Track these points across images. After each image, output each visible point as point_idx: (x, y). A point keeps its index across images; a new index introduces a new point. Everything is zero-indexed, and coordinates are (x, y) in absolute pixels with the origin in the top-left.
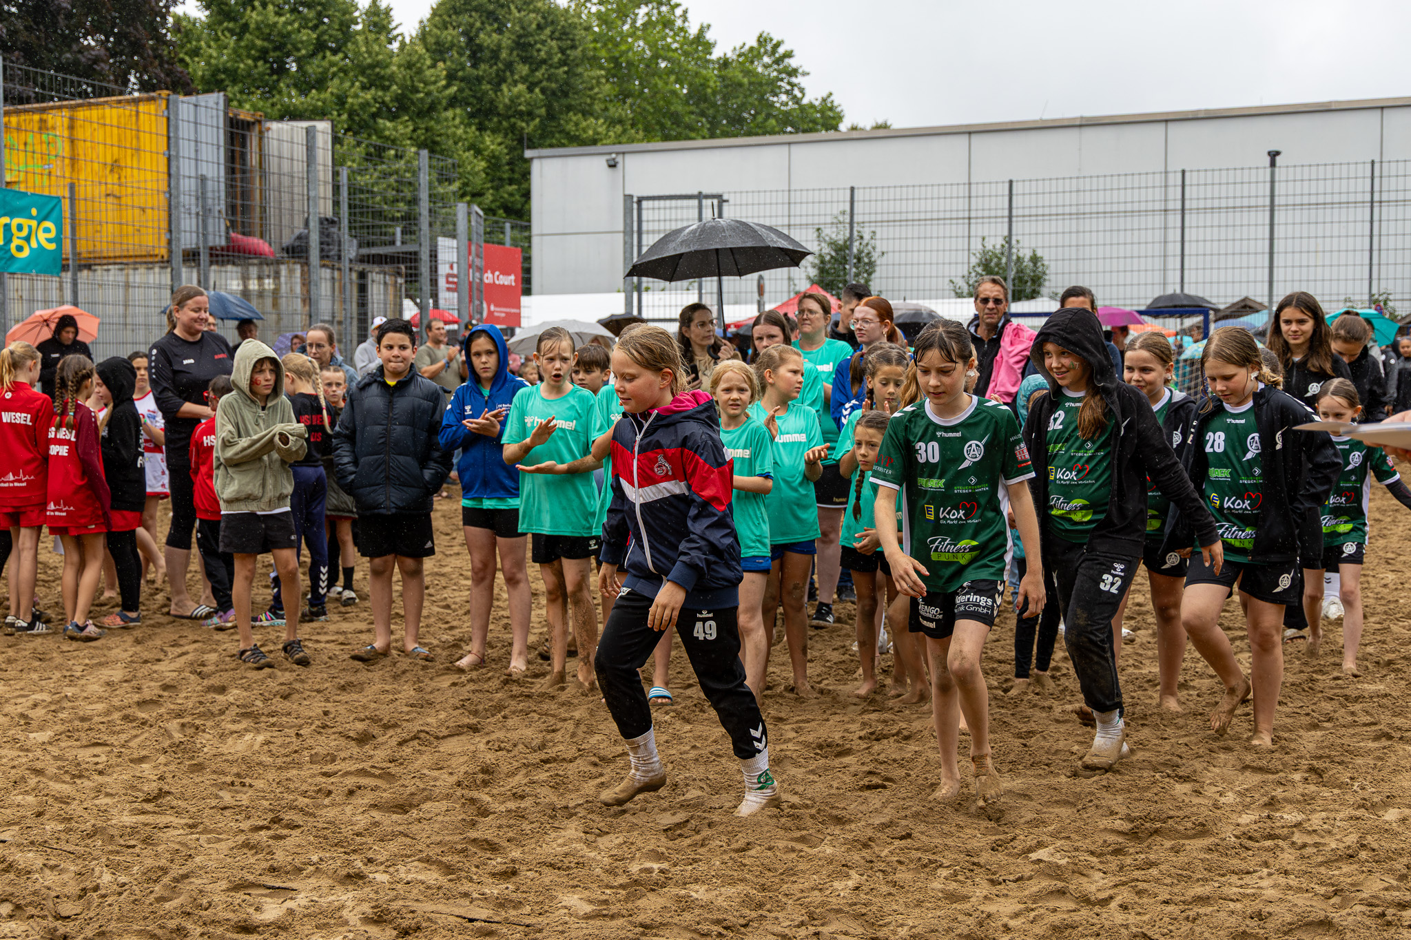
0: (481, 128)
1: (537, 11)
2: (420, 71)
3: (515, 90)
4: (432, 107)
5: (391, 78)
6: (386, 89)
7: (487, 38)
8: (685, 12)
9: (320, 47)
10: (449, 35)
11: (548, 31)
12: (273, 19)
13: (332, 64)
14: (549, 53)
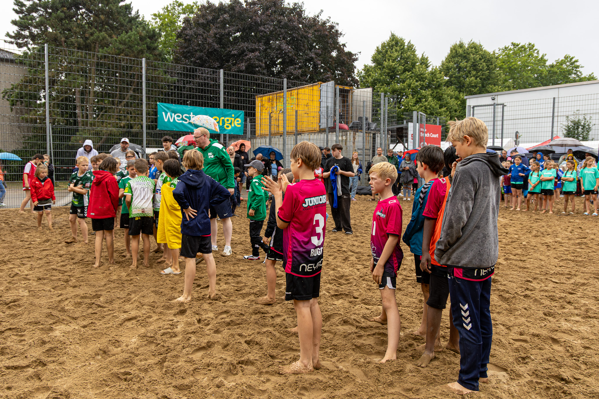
0: (460, 92)
1: (479, 54)
2: (435, 75)
3: (471, 79)
4: (439, 86)
5: (426, 78)
6: (424, 81)
7: (463, 64)
8: (538, 51)
9: (405, 70)
10: (451, 64)
11: (483, 60)
12: (391, 63)
13: (408, 75)
14: (483, 67)
